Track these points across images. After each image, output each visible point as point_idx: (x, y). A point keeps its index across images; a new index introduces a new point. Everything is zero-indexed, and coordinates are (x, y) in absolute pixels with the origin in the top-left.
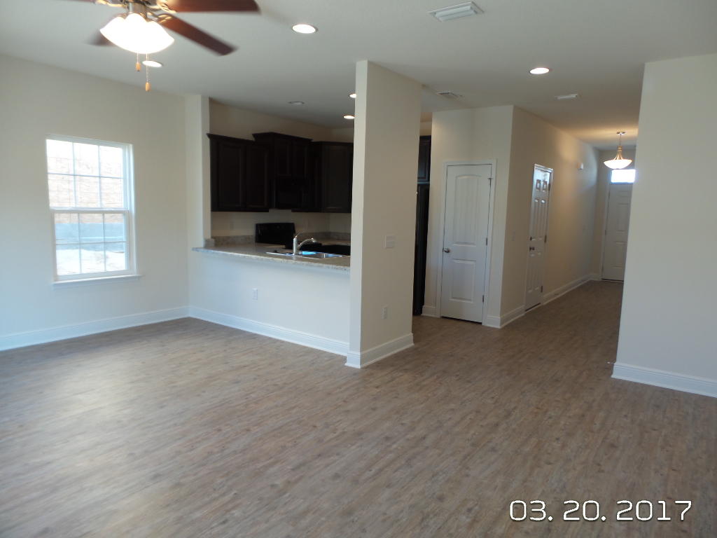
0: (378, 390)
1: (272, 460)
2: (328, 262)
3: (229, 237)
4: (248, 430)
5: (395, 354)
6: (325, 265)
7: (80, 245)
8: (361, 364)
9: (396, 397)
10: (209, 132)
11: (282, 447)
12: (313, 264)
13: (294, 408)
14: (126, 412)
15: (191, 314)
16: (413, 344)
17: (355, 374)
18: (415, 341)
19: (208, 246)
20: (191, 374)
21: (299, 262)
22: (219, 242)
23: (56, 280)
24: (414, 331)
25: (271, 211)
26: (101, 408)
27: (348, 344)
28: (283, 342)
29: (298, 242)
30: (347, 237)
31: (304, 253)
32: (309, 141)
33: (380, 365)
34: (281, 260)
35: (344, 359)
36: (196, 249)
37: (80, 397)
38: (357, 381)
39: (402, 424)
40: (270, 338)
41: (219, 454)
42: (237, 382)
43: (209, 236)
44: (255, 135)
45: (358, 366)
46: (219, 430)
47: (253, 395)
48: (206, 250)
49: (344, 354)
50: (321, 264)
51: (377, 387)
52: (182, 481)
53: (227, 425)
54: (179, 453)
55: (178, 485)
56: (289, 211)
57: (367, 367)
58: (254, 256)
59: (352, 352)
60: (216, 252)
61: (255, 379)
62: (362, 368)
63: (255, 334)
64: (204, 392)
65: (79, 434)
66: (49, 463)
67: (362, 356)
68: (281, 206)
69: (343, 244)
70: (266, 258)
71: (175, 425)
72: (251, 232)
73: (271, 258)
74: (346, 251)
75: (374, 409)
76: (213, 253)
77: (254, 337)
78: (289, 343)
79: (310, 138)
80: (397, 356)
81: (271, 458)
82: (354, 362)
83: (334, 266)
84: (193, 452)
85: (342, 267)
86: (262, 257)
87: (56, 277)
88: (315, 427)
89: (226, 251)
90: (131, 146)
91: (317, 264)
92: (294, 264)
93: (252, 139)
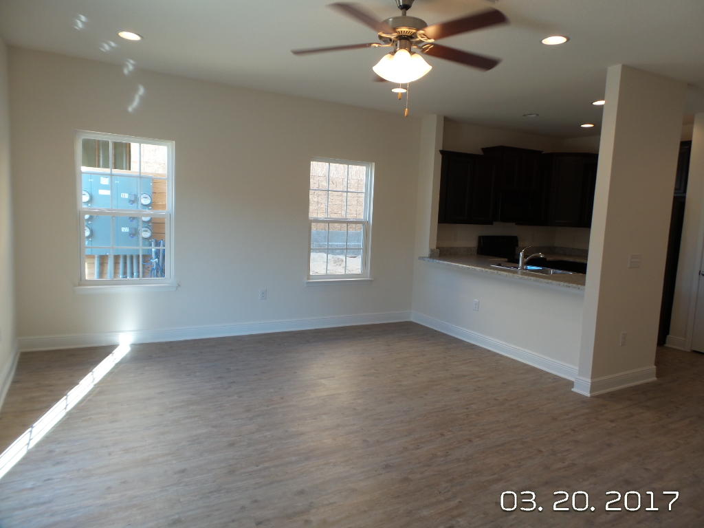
0: (614, 425)
1: (496, 476)
2: (555, 278)
3: (452, 248)
4: (470, 441)
5: (632, 387)
6: (554, 282)
7: (329, 250)
8: (591, 392)
9: (636, 437)
10: (441, 149)
11: (505, 465)
12: (542, 279)
13: (516, 426)
14: (360, 401)
15: (413, 319)
16: (655, 379)
17: (584, 402)
18: (658, 375)
19: (432, 256)
20: (415, 376)
21: (526, 277)
22: (443, 252)
23: (308, 279)
24: (657, 363)
25: (495, 223)
26: (340, 394)
27: (577, 368)
28: (501, 356)
29: (525, 256)
30: (585, 254)
31: (529, 267)
32: (540, 152)
33: (614, 397)
34: (505, 273)
35: (571, 384)
36: (422, 258)
37: (323, 381)
38: (587, 411)
39: (646, 469)
40: (489, 351)
41: (442, 459)
42: (458, 391)
43: (434, 247)
44: (483, 149)
45: (588, 394)
46: (442, 435)
47: (474, 407)
48: (432, 260)
49: (572, 379)
50: (550, 281)
51: (612, 421)
52: (410, 476)
53: (450, 431)
54: (406, 449)
55: (406, 480)
56: (513, 224)
57: (598, 397)
58: (478, 268)
59: (581, 378)
60: (441, 262)
61: (475, 390)
62: (592, 397)
63: (474, 345)
64: (426, 394)
65: (325, 414)
66: (302, 434)
67: (592, 384)
68: (506, 219)
69: (578, 260)
70: (492, 270)
71: (402, 422)
72: (473, 244)
73: (496, 271)
74: (581, 268)
75: (609, 445)
76: (438, 263)
77: (473, 347)
78: (507, 358)
79: (541, 150)
80: (635, 389)
81: (495, 474)
82: (583, 387)
83: (566, 284)
84: (418, 451)
85: (574, 285)
86: (487, 270)
87: (309, 276)
88: (540, 451)
89: (452, 261)
90: (374, 164)
91: (546, 280)
92: (521, 278)
93: (481, 153)
